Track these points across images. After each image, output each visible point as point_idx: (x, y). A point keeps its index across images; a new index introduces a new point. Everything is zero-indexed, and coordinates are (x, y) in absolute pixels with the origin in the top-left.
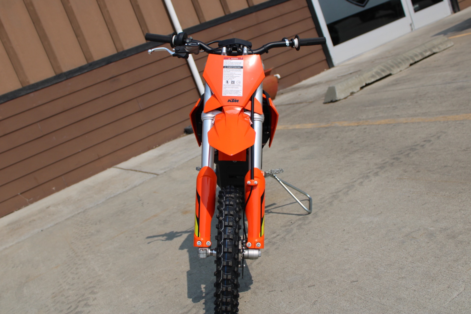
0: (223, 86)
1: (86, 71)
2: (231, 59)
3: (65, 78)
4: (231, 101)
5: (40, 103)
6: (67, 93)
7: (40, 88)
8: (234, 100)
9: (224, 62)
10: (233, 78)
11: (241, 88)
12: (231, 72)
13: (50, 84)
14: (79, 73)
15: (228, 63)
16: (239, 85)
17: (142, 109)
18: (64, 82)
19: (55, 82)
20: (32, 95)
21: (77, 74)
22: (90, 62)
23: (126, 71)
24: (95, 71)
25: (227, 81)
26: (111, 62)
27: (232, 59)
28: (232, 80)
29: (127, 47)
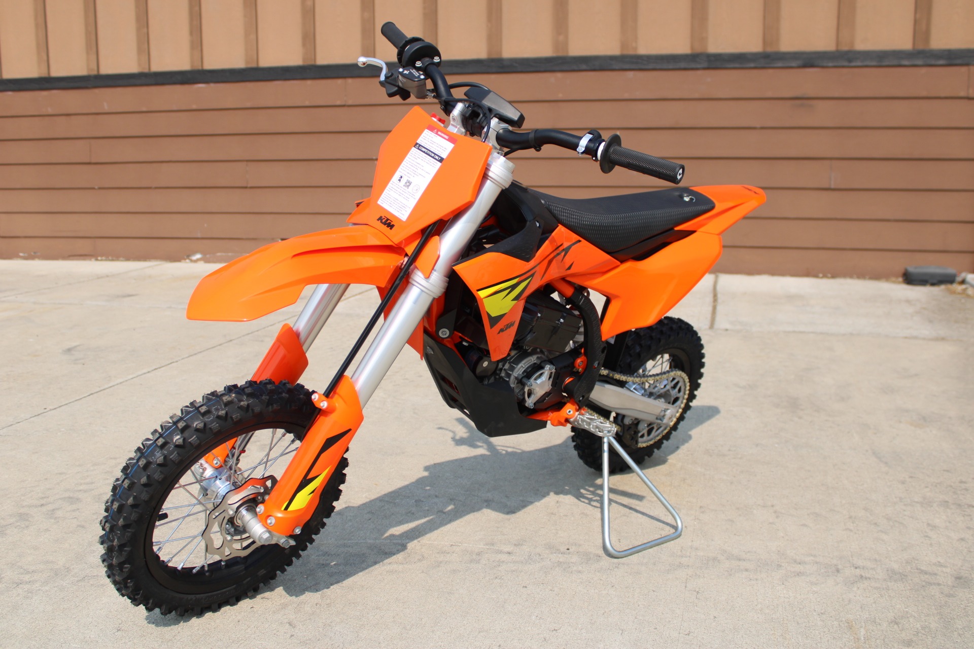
0: (390, 184)
1: (752, 65)
2: (437, 134)
3: (705, 65)
4: (384, 221)
5: (638, 95)
6: (696, 96)
7: (651, 66)
8: (389, 221)
9: (423, 134)
10: (413, 175)
11: (412, 203)
12: (419, 161)
13: (671, 67)
14: (737, 65)
15: (427, 139)
16: (414, 194)
17: (833, 186)
18: (700, 72)
19: (683, 65)
20: (630, 74)
21: (732, 65)
22: (769, 50)
23: (836, 95)
24: (770, 71)
25: (401, 177)
26: (812, 66)
27: (439, 133)
28: (409, 179)
29: (861, 45)
